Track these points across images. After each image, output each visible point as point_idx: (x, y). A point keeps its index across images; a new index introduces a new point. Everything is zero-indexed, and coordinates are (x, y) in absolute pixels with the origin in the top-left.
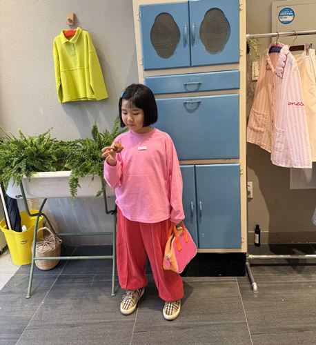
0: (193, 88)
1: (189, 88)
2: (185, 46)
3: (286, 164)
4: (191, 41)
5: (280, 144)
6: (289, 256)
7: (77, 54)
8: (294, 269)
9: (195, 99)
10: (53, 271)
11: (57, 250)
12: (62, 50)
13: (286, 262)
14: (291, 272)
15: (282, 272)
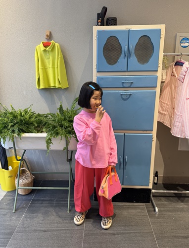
0: (127, 85)
1: (125, 85)
2: (124, 58)
3: (181, 135)
4: (129, 55)
5: (178, 123)
6: (176, 192)
7: (51, 58)
8: (179, 199)
9: (128, 92)
10: (28, 196)
11: (31, 183)
12: (41, 55)
13: (174, 195)
14: (178, 202)
15: (172, 201)
